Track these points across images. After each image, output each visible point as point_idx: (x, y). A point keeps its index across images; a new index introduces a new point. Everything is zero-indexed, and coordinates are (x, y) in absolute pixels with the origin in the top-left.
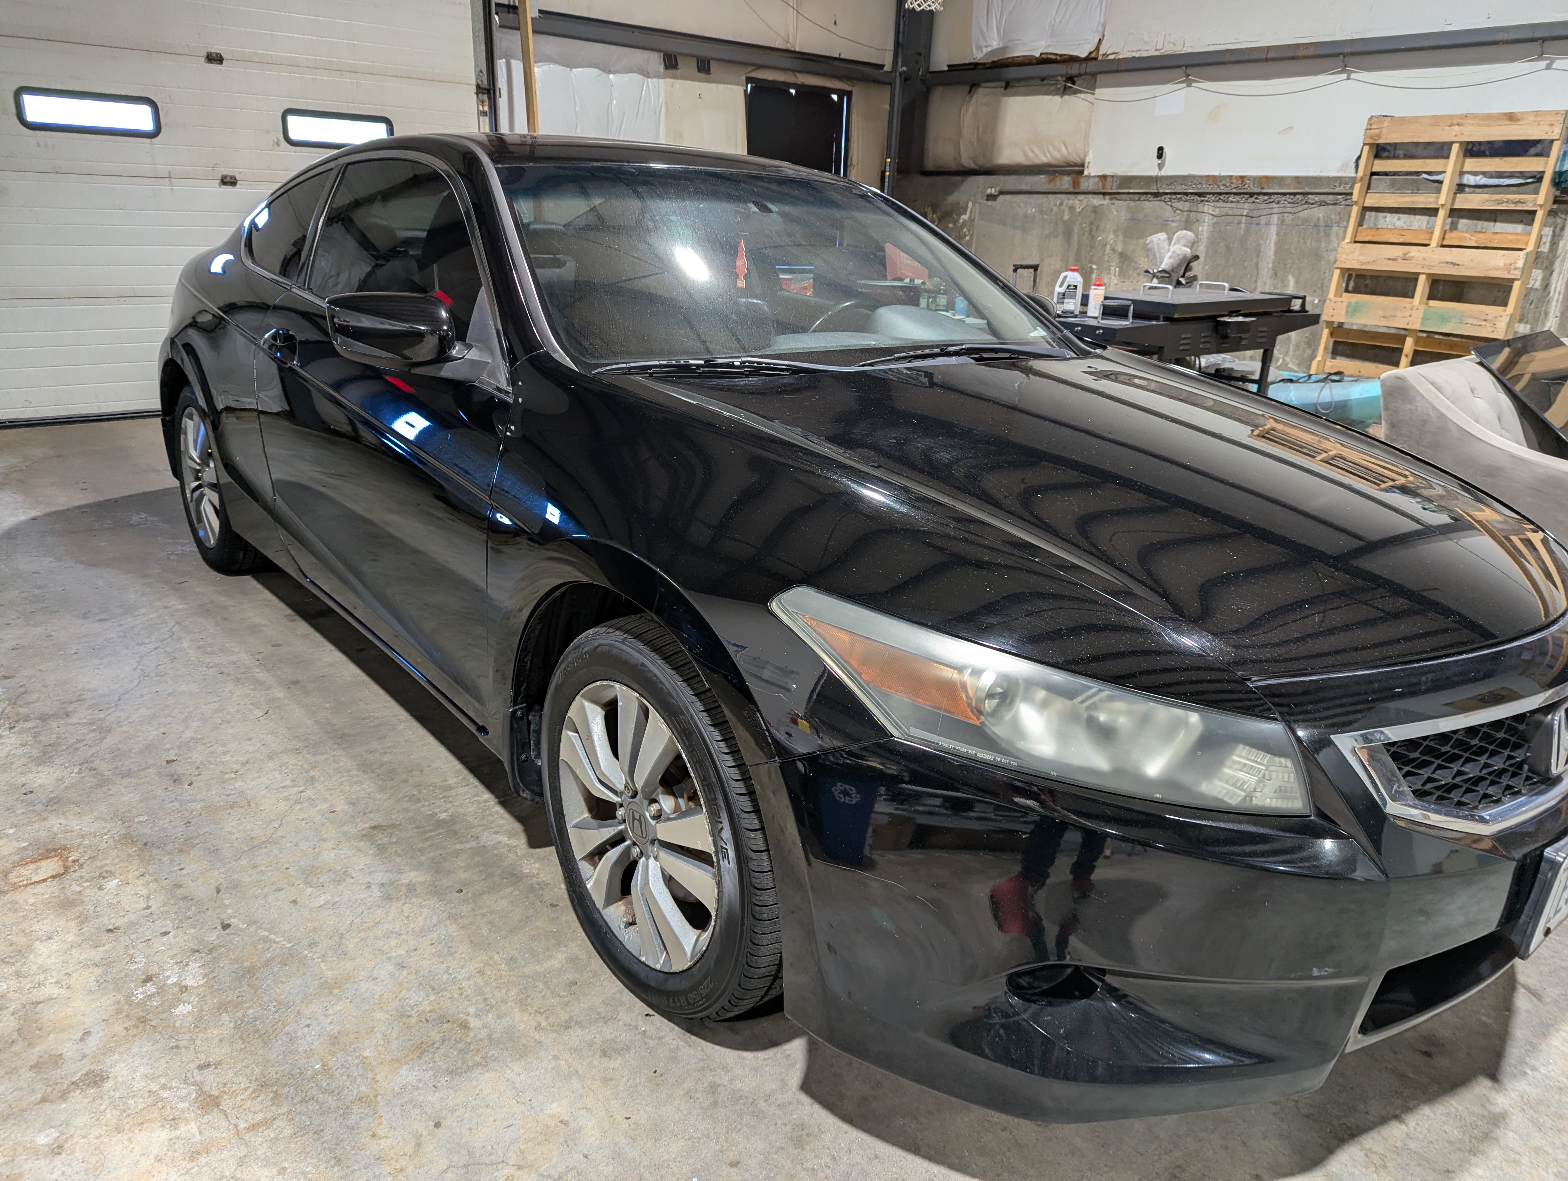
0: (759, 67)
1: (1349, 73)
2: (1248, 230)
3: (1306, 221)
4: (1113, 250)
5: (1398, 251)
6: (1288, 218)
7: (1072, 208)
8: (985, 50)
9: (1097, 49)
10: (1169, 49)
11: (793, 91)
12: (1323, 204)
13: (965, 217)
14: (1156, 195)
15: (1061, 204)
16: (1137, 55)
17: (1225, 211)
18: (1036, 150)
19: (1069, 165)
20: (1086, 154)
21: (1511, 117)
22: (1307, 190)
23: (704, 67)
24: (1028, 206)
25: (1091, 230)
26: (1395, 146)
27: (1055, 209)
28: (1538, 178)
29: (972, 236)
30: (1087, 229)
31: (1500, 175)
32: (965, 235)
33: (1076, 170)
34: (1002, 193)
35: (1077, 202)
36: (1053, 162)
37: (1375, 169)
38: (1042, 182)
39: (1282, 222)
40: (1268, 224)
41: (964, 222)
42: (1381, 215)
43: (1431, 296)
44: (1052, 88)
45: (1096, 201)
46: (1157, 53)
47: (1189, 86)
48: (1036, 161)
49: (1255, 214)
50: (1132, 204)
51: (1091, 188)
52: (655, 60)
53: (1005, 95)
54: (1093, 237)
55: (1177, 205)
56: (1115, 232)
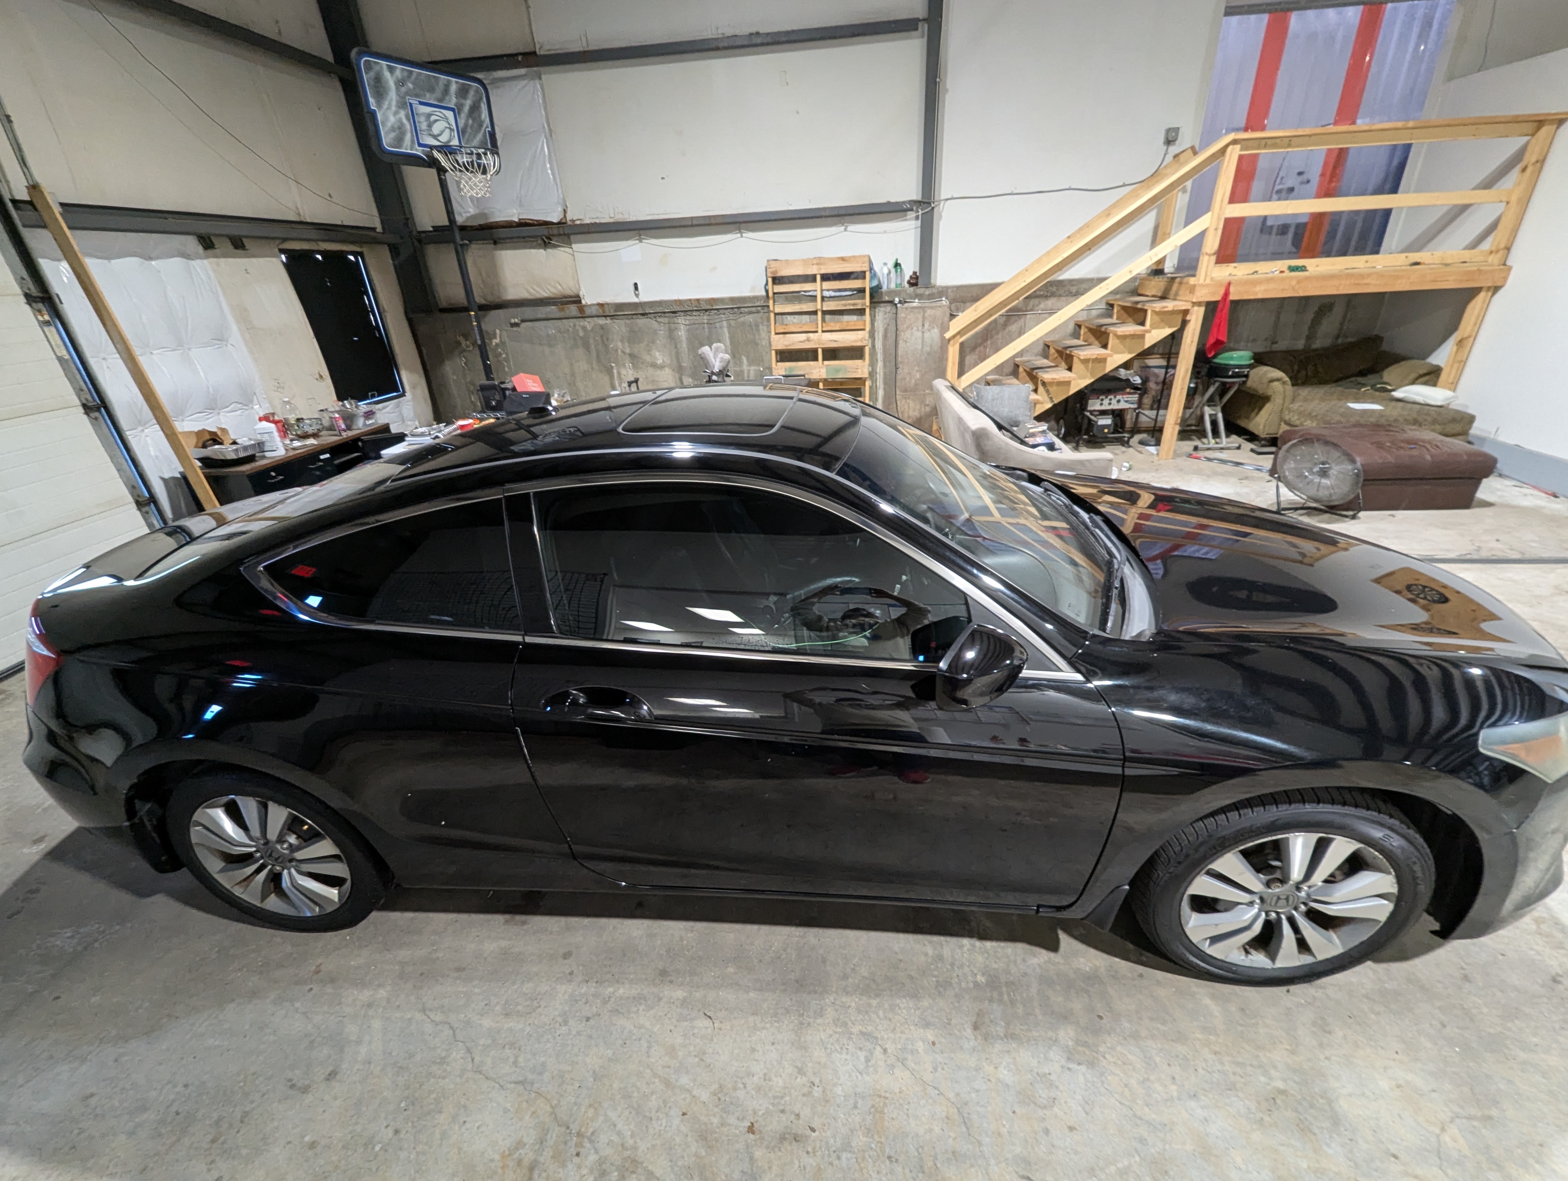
0: (285, 240)
1: (741, 234)
2: (710, 331)
3: (743, 323)
4: (623, 352)
5: (803, 337)
6: (733, 323)
7: (584, 328)
8: (465, 215)
9: (565, 216)
10: (619, 218)
11: (319, 257)
12: (750, 313)
13: (495, 341)
14: (643, 315)
15: (575, 325)
16: (597, 221)
17: (692, 322)
18: (535, 287)
19: (565, 297)
20: (579, 289)
21: (843, 259)
22: (739, 305)
23: (238, 244)
24: (551, 328)
25: (603, 341)
26: (782, 277)
27: (571, 329)
28: (862, 291)
29: (507, 354)
30: (600, 341)
31: (840, 290)
32: (500, 354)
33: (576, 300)
34: (523, 321)
35: (586, 323)
36: (552, 295)
37: (775, 291)
38: (552, 310)
39: (729, 326)
40: (721, 327)
41: (497, 345)
42: (784, 317)
43: (824, 359)
44: (535, 244)
45: (602, 321)
46: (612, 220)
47: (641, 242)
48: (538, 296)
49: (711, 322)
50: (628, 321)
51: (594, 313)
52: (191, 243)
53: (496, 249)
54: (606, 346)
55: (659, 320)
56: (622, 341)
